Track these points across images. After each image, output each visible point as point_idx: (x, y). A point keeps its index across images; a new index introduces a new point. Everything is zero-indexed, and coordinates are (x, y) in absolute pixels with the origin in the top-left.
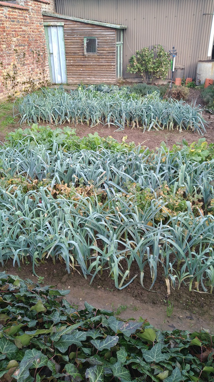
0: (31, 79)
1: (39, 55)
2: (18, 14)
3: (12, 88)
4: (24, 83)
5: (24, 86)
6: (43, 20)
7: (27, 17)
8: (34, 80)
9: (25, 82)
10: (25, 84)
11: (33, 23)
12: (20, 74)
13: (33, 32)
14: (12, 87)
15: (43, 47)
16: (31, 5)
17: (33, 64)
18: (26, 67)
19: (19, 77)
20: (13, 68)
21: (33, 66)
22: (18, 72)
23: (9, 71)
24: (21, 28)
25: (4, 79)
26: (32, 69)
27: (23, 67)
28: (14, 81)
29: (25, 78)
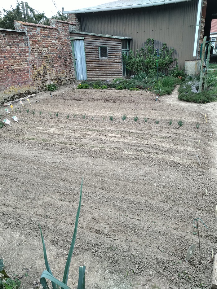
0: (59, 77)
1: (66, 60)
2: (49, 32)
3: (42, 83)
4: (52, 80)
5: (52, 82)
6: (70, 36)
7: (56, 34)
8: (61, 77)
11: (61, 38)
12: (49, 73)
13: (61, 44)
15: (70, 54)
16: (60, 26)
17: (60, 66)
18: (54, 68)
19: (48, 75)
20: (43, 69)
21: (60, 68)
22: (47, 72)
23: (40, 71)
24: (51, 42)
25: (35, 76)
26: (59, 70)
27: (52, 69)
28: (43, 78)
29: (53, 76)
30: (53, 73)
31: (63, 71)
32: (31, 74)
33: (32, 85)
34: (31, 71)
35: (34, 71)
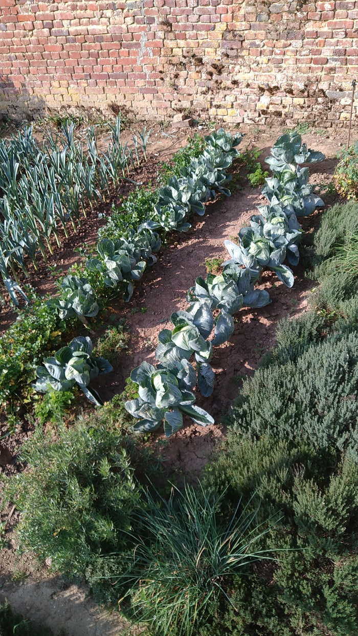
0: (324, 86)
3: (204, 93)
4: (273, 90)
5: (265, 100)
8: (341, 90)
9: (277, 88)
10: (272, 94)
12: (255, 62)
14: (204, 89)
18: (297, 44)
19: (246, 69)
20: (224, 39)
22: (244, 53)
25: (170, 64)
27: (282, 42)
28: (214, 76)
29: (279, 76)
30: (280, 62)
32: (151, 54)
33: (144, 91)
34: (152, 43)
35: (170, 44)
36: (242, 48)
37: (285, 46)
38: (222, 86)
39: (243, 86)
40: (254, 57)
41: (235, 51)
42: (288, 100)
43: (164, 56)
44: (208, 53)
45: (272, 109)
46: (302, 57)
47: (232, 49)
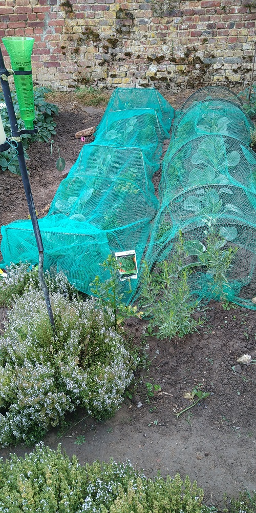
0: (200, 54)
3: (101, 65)
4: (159, 60)
5: (153, 68)
8: (213, 57)
9: (162, 58)
10: (159, 63)
12: (145, 36)
14: (101, 61)
18: (177, 20)
19: (137, 43)
20: (118, 17)
22: (134, 30)
25: (71, 40)
26: (210, 27)
27: (166, 19)
28: (110, 50)
29: (164, 47)
30: (164, 35)
31: (233, 32)
32: (54, 32)
33: (48, 65)
34: (55, 22)
35: (70, 22)
36: (133, 25)
37: (168, 22)
38: (117, 58)
39: (135, 57)
40: (143, 32)
41: (127, 27)
42: (172, 67)
43: (66, 33)
44: (104, 30)
45: (159, 75)
46: (182, 31)
47: (125, 26)
